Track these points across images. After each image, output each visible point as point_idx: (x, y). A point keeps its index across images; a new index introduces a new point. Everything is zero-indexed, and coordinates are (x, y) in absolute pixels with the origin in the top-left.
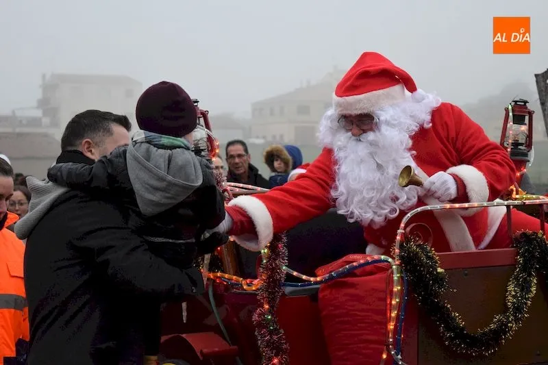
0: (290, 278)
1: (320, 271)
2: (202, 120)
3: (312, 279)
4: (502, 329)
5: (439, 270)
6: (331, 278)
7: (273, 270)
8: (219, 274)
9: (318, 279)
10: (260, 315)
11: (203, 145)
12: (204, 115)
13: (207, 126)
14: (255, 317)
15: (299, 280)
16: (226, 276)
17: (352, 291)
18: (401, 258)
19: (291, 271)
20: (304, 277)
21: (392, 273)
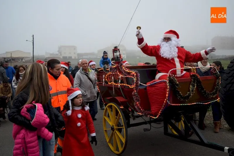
0: (140, 85)
1: (148, 83)
2: (118, 51)
3: (146, 85)
4: (189, 95)
5: (177, 83)
6: (151, 85)
7: (137, 83)
8: (123, 84)
9: (148, 85)
10: (134, 93)
11: (119, 56)
12: (119, 50)
13: (119, 52)
14: (133, 94)
15: (143, 85)
16: (125, 85)
17: (156, 88)
18: (169, 80)
19: (141, 83)
20: (144, 85)
21: (167, 84)
